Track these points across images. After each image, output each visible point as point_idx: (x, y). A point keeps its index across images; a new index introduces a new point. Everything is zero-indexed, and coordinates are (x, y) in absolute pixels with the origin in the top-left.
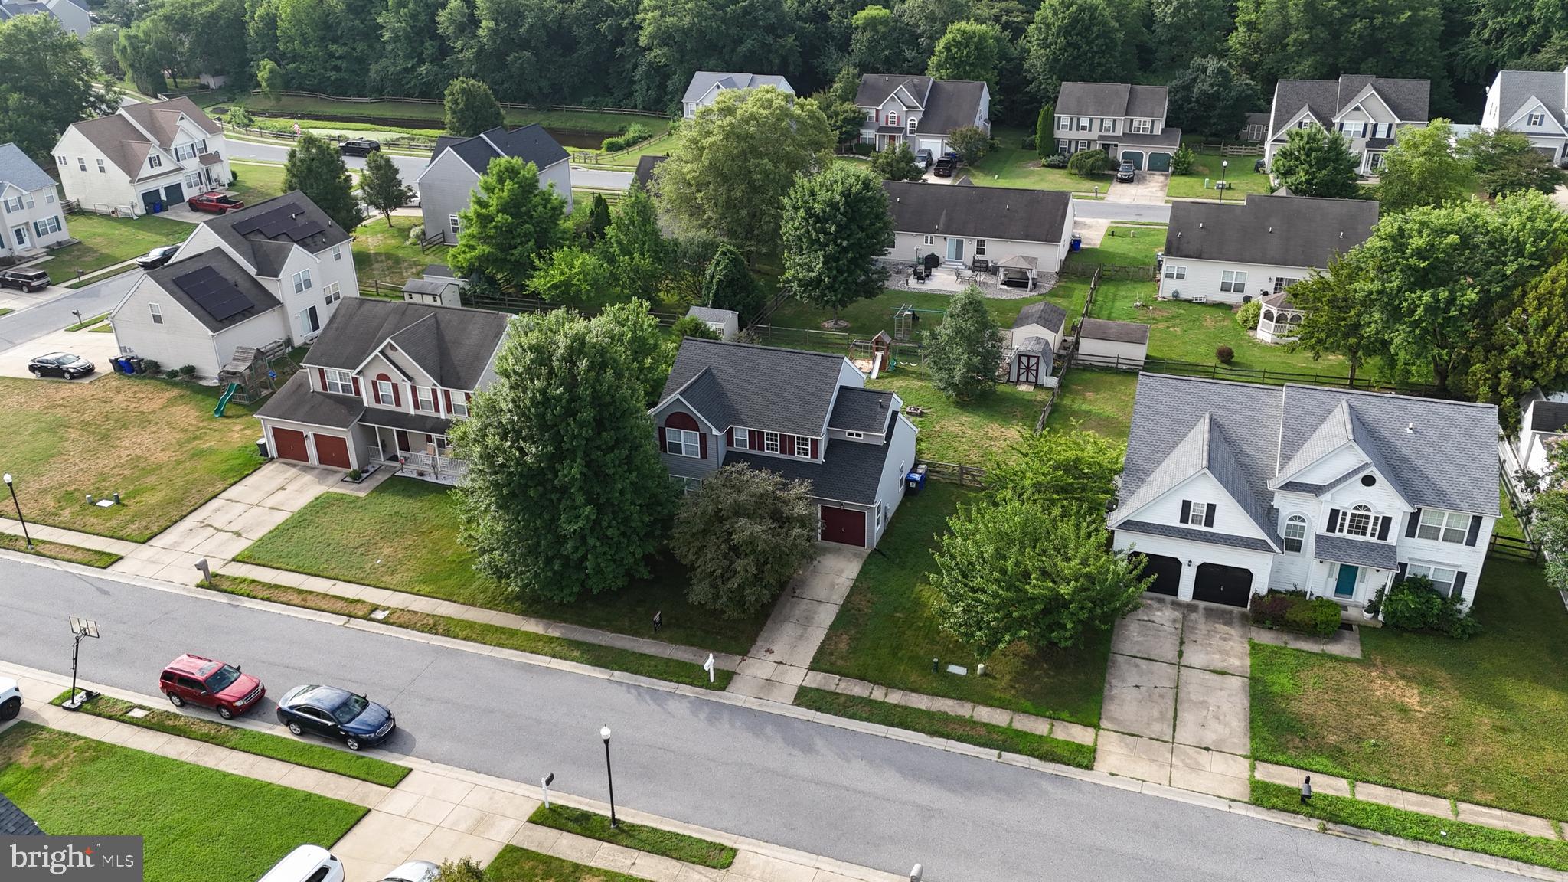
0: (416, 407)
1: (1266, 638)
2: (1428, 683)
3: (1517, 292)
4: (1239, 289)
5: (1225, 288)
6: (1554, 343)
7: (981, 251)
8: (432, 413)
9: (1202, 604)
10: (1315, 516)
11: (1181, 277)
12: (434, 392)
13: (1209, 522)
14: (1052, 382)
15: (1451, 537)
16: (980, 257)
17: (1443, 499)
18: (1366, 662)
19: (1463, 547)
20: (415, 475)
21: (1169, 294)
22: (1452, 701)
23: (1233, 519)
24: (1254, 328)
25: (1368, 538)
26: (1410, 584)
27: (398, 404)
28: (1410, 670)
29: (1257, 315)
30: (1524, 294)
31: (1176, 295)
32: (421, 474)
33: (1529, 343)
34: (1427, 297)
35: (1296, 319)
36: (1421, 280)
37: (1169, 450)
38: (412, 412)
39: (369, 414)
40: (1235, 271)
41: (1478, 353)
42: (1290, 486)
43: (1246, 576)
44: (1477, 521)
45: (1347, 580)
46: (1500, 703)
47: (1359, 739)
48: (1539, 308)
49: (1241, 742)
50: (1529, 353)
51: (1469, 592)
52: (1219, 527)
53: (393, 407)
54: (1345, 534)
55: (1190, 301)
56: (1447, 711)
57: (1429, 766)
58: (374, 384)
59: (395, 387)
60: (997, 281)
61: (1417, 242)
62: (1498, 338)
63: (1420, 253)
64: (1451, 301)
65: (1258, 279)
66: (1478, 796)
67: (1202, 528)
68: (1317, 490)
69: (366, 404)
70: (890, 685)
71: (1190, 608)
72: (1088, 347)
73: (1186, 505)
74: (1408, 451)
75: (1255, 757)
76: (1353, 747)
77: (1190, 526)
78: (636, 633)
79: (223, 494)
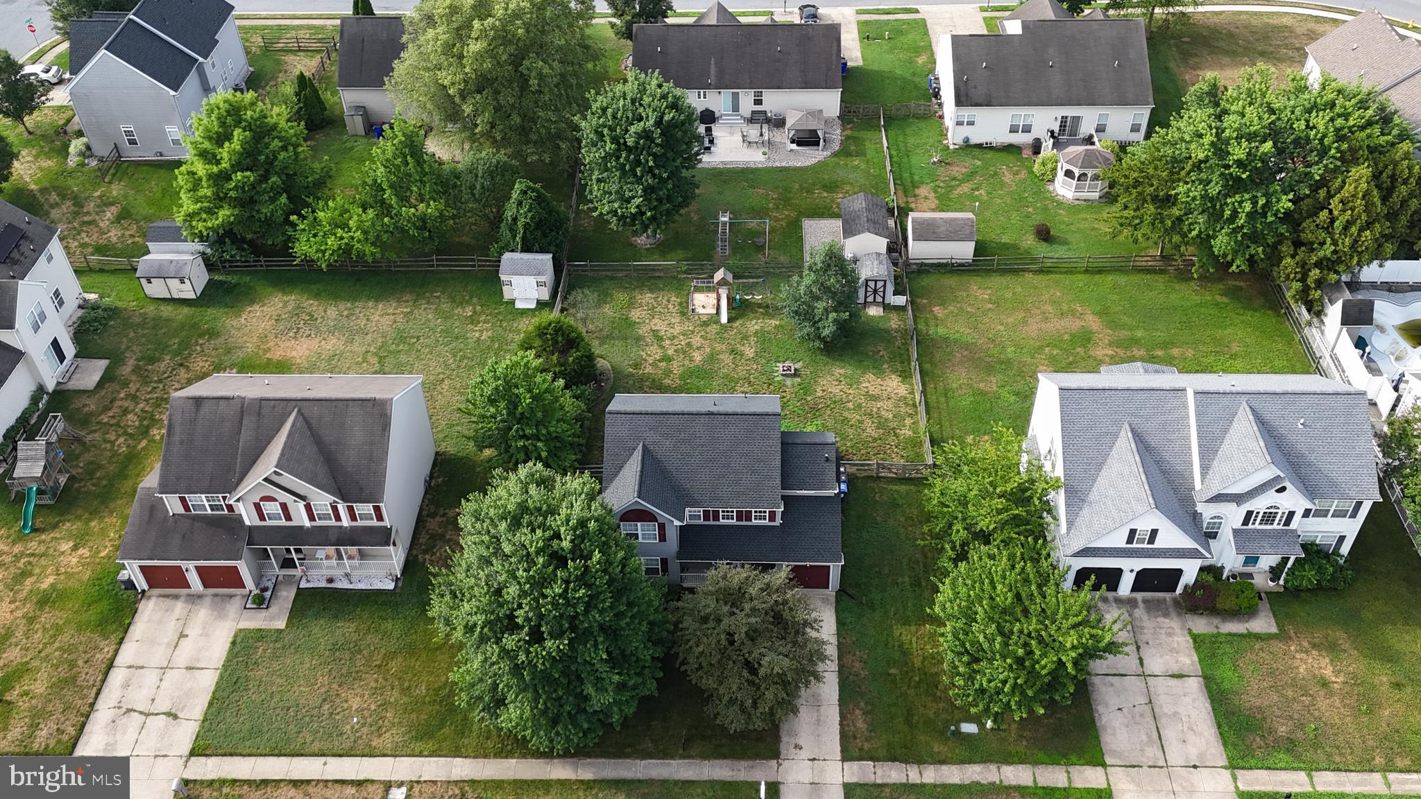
0: (312, 518)
1: (1201, 625)
4: (1027, 129)
5: (1014, 130)
7: (758, 102)
8: (333, 522)
9: (1139, 596)
10: (1233, 516)
11: (971, 123)
13: (1152, 540)
14: (901, 300)
15: (1339, 514)
16: (758, 108)
18: (1282, 636)
19: (1347, 520)
20: (324, 584)
21: (960, 141)
25: (1275, 526)
27: (288, 518)
31: (967, 140)
32: (330, 580)
38: (307, 523)
40: (1022, 114)
43: (1178, 573)
44: (1359, 504)
45: (1253, 556)
47: (1302, 726)
49: (1217, 754)
51: (1345, 549)
52: (1159, 544)
53: (283, 522)
54: (1257, 526)
55: (980, 146)
59: (284, 507)
67: (1145, 546)
68: (1238, 499)
69: (247, 523)
70: (920, 761)
72: (917, 249)
73: (1133, 532)
74: (1302, 447)
75: (1233, 766)
77: (1134, 545)
79: (119, 660)
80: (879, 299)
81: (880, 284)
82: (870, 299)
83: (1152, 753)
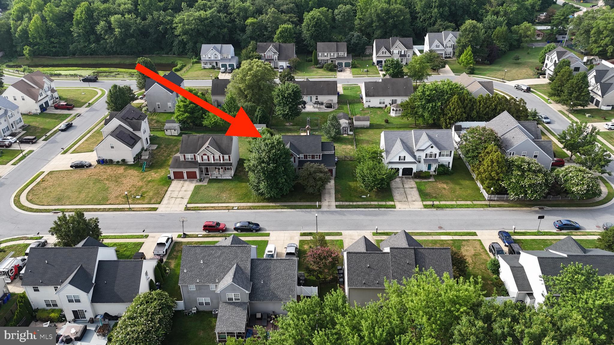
0: (214, 160)
1: (418, 180)
2: (447, 183)
3: (448, 102)
4: (384, 103)
5: (380, 103)
6: (456, 112)
7: (317, 99)
8: (219, 162)
9: (404, 176)
10: (423, 155)
11: (370, 101)
12: (220, 157)
13: (404, 160)
14: (351, 133)
15: (447, 155)
16: (317, 100)
17: (445, 149)
18: (436, 181)
19: (449, 157)
20: (215, 178)
21: (367, 106)
22: (452, 185)
23: (409, 158)
24: (390, 113)
25: (433, 158)
26: (441, 166)
27: (209, 160)
28: (444, 181)
29: (390, 110)
30: (449, 102)
31: (369, 106)
32: (217, 177)
33: (451, 113)
34: (431, 105)
35: (400, 110)
36: (429, 101)
37: (393, 146)
38: (213, 162)
39: (200, 164)
40: (382, 99)
41: (441, 116)
42: (418, 150)
43: (412, 169)
44: (451, 152)
45: (429, 167)
46: (460, 184)
47: (438, 195)
48: (452, 105)
49: (420, 199)
50: (452, 115)
51: (451, 166)
52: (406, 161)
53: (207, 162)
54: (429, 158)
55: (372, 107)
56: (451, 187)
57: (451, 196)
58: (202, 157)
59: (208, 157)
60: (323, 107)
61: (427, 93)
62: (445, 112)
63: (428, 96)
64: (435, 105)
65: (388, 100)
66: (459, 200)
67: (403, 161)
68: (423, 150)
69: (199, 162)
70: (353, 202)
71: (402, 177)
72: (356, 123)
73: (400, 157)
74: (437, 140)
75: (422, 201)
76: (438, 196)
77: (401, 161)
78: (296, 202)
79: (168, 190)
80: (346, 133)
81: (346, 128)
82: (344, 133)
83: (405, 199)
